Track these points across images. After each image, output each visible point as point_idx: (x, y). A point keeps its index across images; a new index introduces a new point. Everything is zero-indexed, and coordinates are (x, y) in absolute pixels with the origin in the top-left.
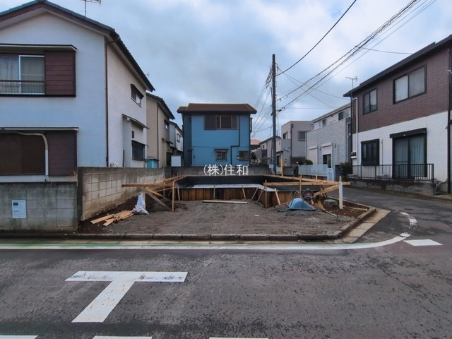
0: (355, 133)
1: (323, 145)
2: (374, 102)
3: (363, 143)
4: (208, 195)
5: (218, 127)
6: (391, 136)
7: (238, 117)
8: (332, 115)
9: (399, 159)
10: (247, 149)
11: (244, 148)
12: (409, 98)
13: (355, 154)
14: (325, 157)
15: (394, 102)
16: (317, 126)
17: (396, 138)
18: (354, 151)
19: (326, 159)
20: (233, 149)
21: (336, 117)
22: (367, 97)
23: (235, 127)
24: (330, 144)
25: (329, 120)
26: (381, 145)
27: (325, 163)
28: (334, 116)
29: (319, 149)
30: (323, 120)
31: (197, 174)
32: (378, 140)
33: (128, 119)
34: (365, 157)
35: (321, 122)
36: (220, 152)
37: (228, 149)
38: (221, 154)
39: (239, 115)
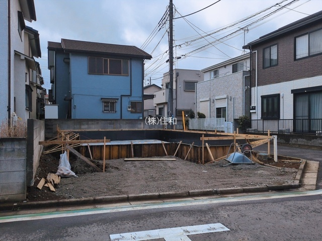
0: (255, 86)
1: (217, 98)
2: (274, 56)
3: (263, 97)
4: (124, 152)
5: (106, 72)
6: (293, 91)
7: (129, 62)
8: (225, 66)
9: (299, 113)
10: (140, 100)
11: (136, 97)
12: (309, 56)
13: (254, 108)
14: (219, 110)
15: (295, 59)
16: (207, 77)
17: (297, 93)
18: (253, 105)
19: (220, 112)
20: (124, 99)
21: (230, 68)
22: (267, 51)
23: (126, 73)
24: (225, 96)
25: (222, 72)
26: (281, 100)
27: (218, 116)
28: (227, 67)
29: (212, 101)
30: (215, 70)
31: (80, 128)
32: (278, 95)
33: (23, 57)
34: (265, 111)
35: (212, 73)
36: (108, 102)
37: (118, 99)
38: (109, 104)
39: (131, 59)
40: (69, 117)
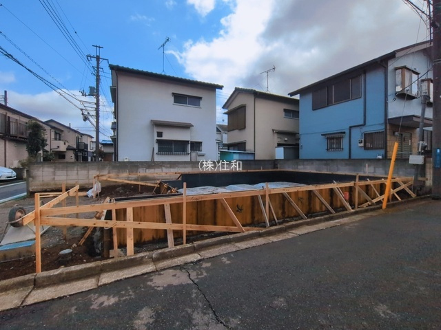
5: (330, 102)
10: (380, 128)
11: (374, 127)
23: (357, 95)
36: (333, 138)
37: (344, 133)
38: (334, 140)
39: (365, 73)
40: (297, 156)
